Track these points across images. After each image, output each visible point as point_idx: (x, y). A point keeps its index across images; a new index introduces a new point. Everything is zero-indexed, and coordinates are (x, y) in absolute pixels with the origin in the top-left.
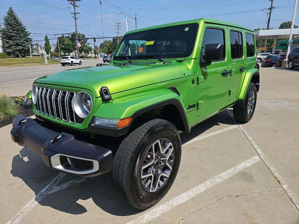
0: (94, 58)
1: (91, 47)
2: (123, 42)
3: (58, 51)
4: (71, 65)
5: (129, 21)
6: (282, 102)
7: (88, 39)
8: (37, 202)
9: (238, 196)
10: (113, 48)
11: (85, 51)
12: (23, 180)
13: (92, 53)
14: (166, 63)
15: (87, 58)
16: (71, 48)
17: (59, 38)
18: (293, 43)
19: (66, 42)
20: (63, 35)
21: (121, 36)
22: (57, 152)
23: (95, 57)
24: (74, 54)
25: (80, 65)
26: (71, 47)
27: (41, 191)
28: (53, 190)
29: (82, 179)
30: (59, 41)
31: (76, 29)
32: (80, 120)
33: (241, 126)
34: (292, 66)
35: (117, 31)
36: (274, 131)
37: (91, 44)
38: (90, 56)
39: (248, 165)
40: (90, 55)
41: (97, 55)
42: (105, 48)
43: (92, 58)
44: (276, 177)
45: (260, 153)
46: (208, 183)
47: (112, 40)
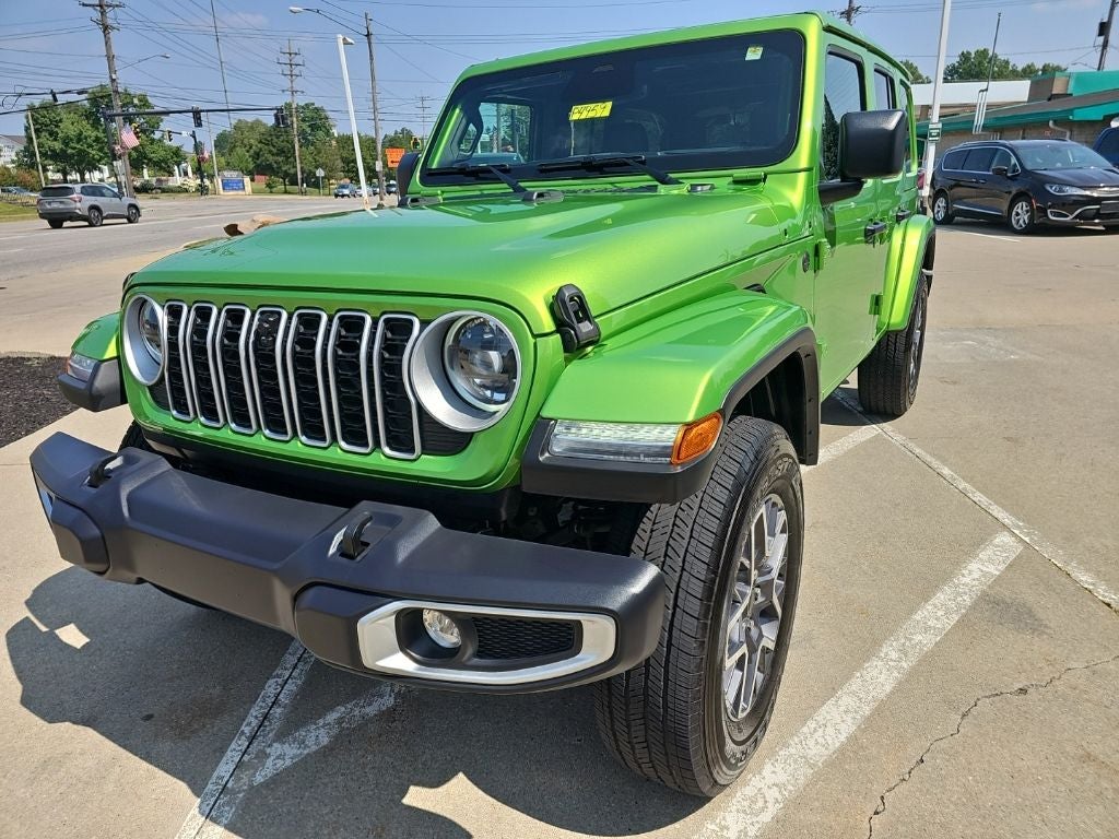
0: (197, 190)
1: (178, 149)
2: (457, 111)
3: (33, 165)
4: (91, 225)
5: (350, 40)
6: (975, 336)
7: (167, 113)
8: (219, 830)
9: (1023, 691)
10: (274, 150)
11: (154, 160)
12: (103, 734)
13: (186, 174)
14: (699, 188)
15: (164, 191)
16: (90, 150)
17: (32, 108)
18: (944, 133)
19: (69, 127)
20: (54, 96)
21: (303, 104)
22: (391, 597)
23: (202, 190)
24: (106, 174)
25: (130, 221)
26: (90, 146)
27: (215, 774)
28: (269, 763)
29: (382, 696)
30: (35, 121)
31: (112, 70)
32: (448, 442)
33: (887, 426)
34: (946, 214)
35: (286, 83)
36: (1008, 439)
37: (178, 133)
38: (179, 184)
39: (994, 570)
40: (177, 180)
41: (207, 182)
42: (239, 150)
43: (186, 191)
44: (1109, 605)
45: (1007, 521)
46: (894, 655)
47: (270, 120)
